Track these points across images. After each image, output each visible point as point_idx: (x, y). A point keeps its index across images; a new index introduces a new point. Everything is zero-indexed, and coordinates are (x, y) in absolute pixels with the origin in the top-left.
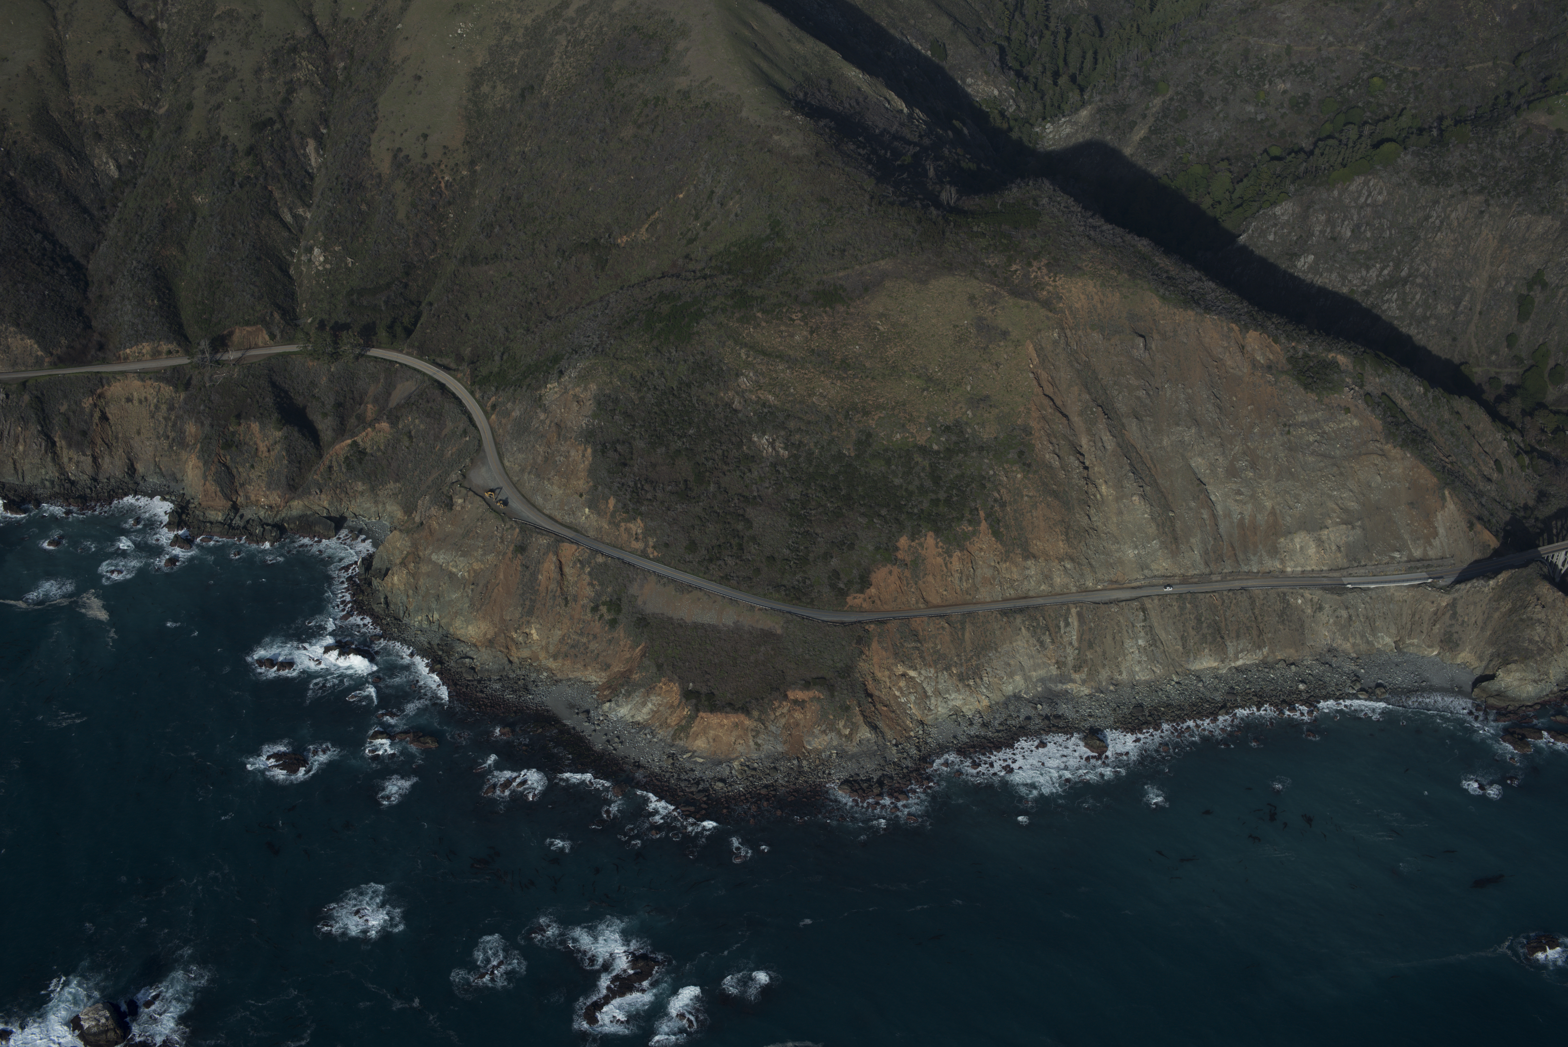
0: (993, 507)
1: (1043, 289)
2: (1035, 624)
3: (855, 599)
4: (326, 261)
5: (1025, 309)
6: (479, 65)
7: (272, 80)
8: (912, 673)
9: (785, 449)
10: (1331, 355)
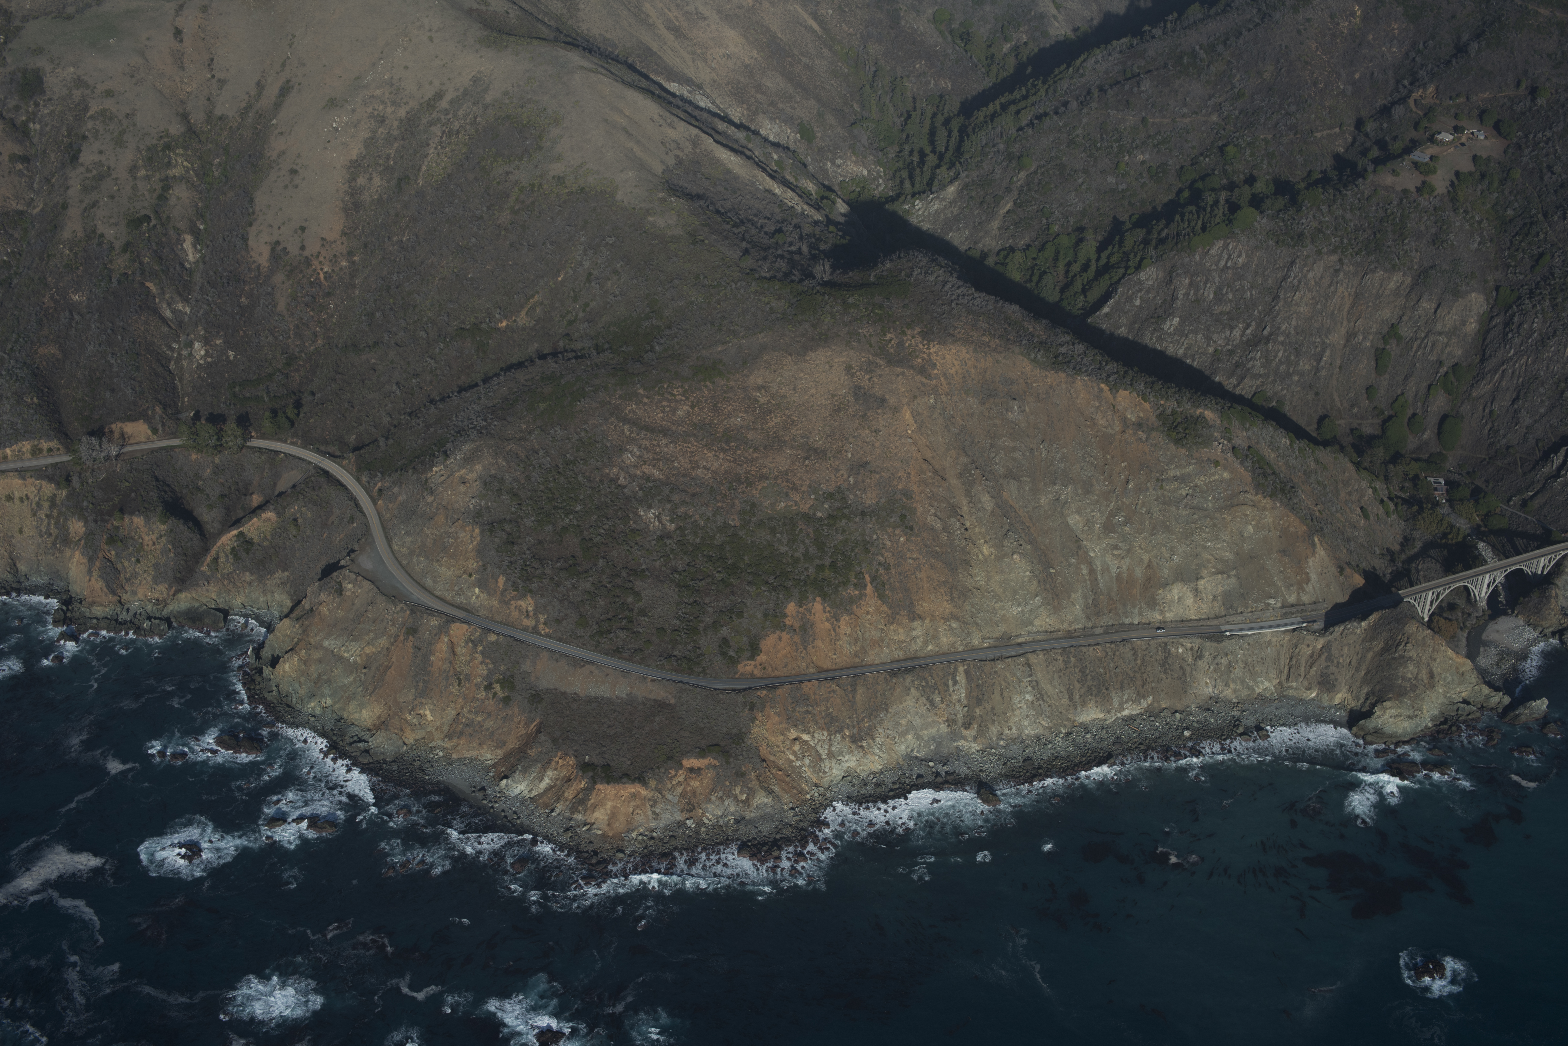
0: (878, 570)
1: (917, 357)
2: (924, 684)
3: (746, 667)
4: (207, 354)
5: (901, 377)
6: (355, 158)
7: (147, 178)
8: (806, 737)
9: (672, 521)
10: (1199, 411)
